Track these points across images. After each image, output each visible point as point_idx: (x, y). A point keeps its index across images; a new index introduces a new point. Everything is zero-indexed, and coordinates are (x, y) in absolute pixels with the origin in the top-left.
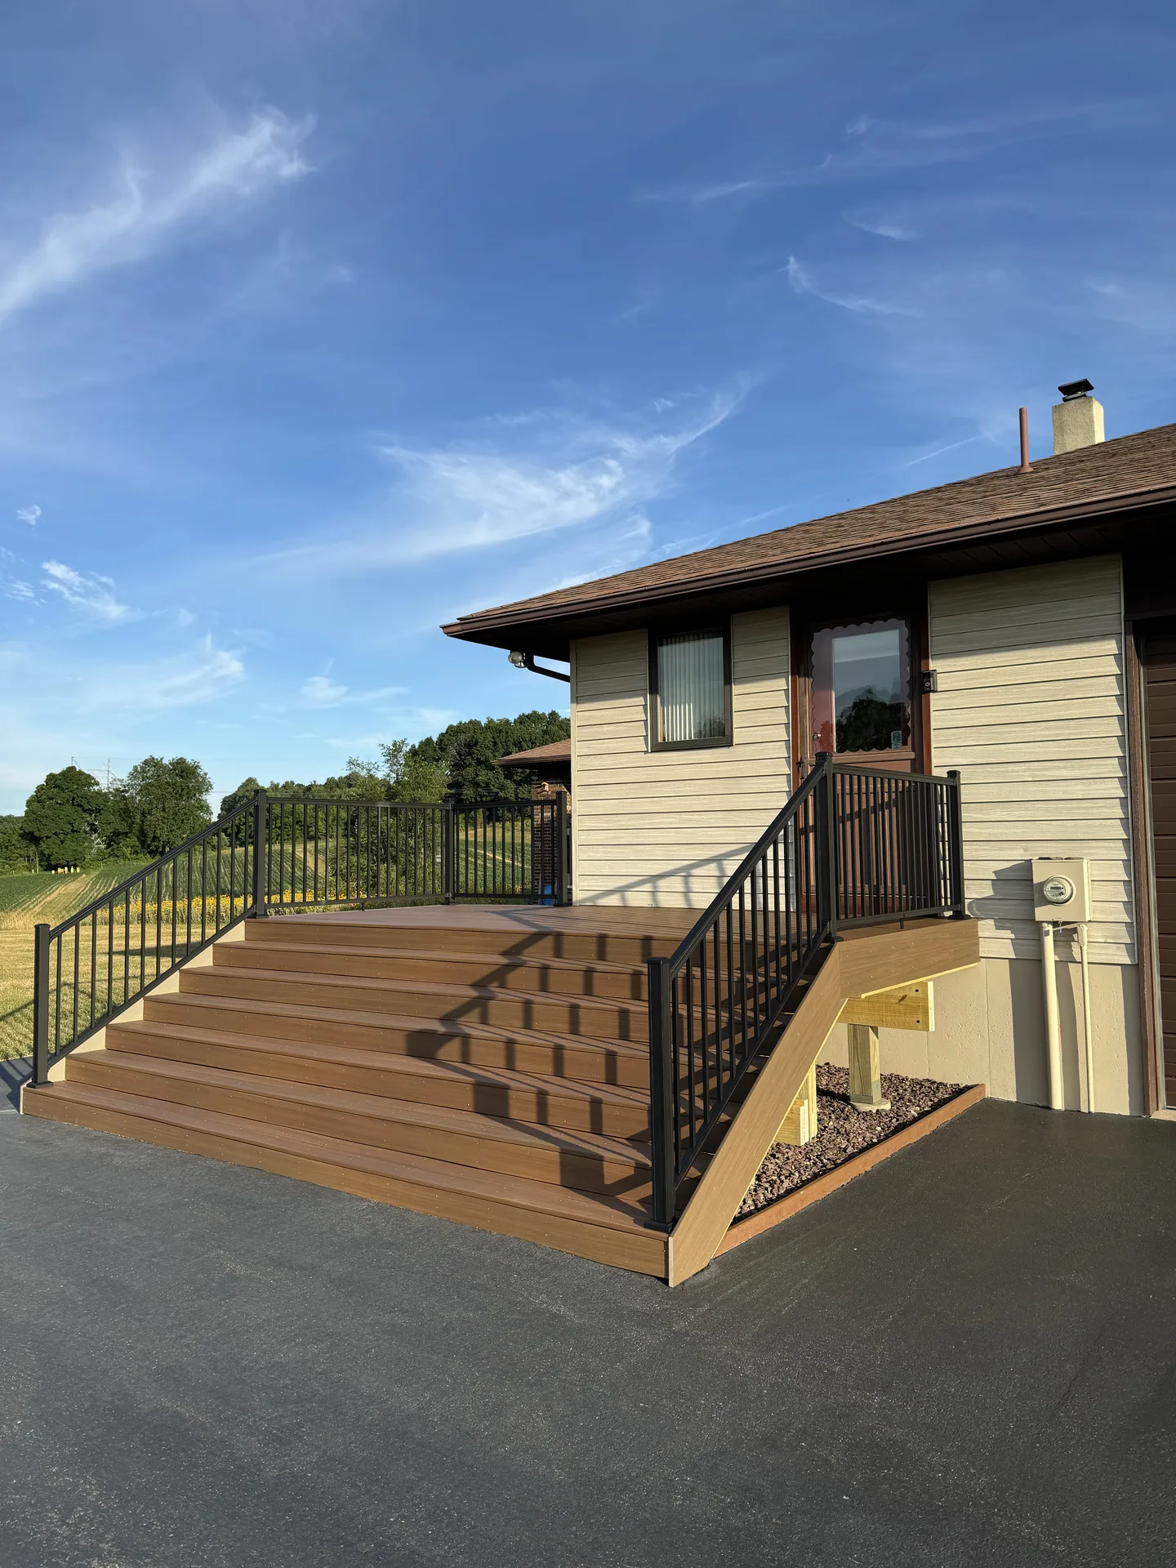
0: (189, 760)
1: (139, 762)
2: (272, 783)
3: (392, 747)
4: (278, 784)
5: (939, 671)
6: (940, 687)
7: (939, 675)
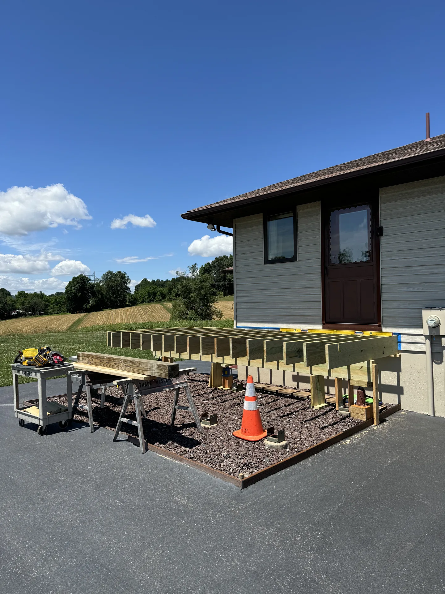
0: (122, 272)
1: (105, 273)
2: (152, 280)
3: (192, 267)
4: (155, 280)
5: (383, 227)
6: (384, 234)
7: (384, 229)
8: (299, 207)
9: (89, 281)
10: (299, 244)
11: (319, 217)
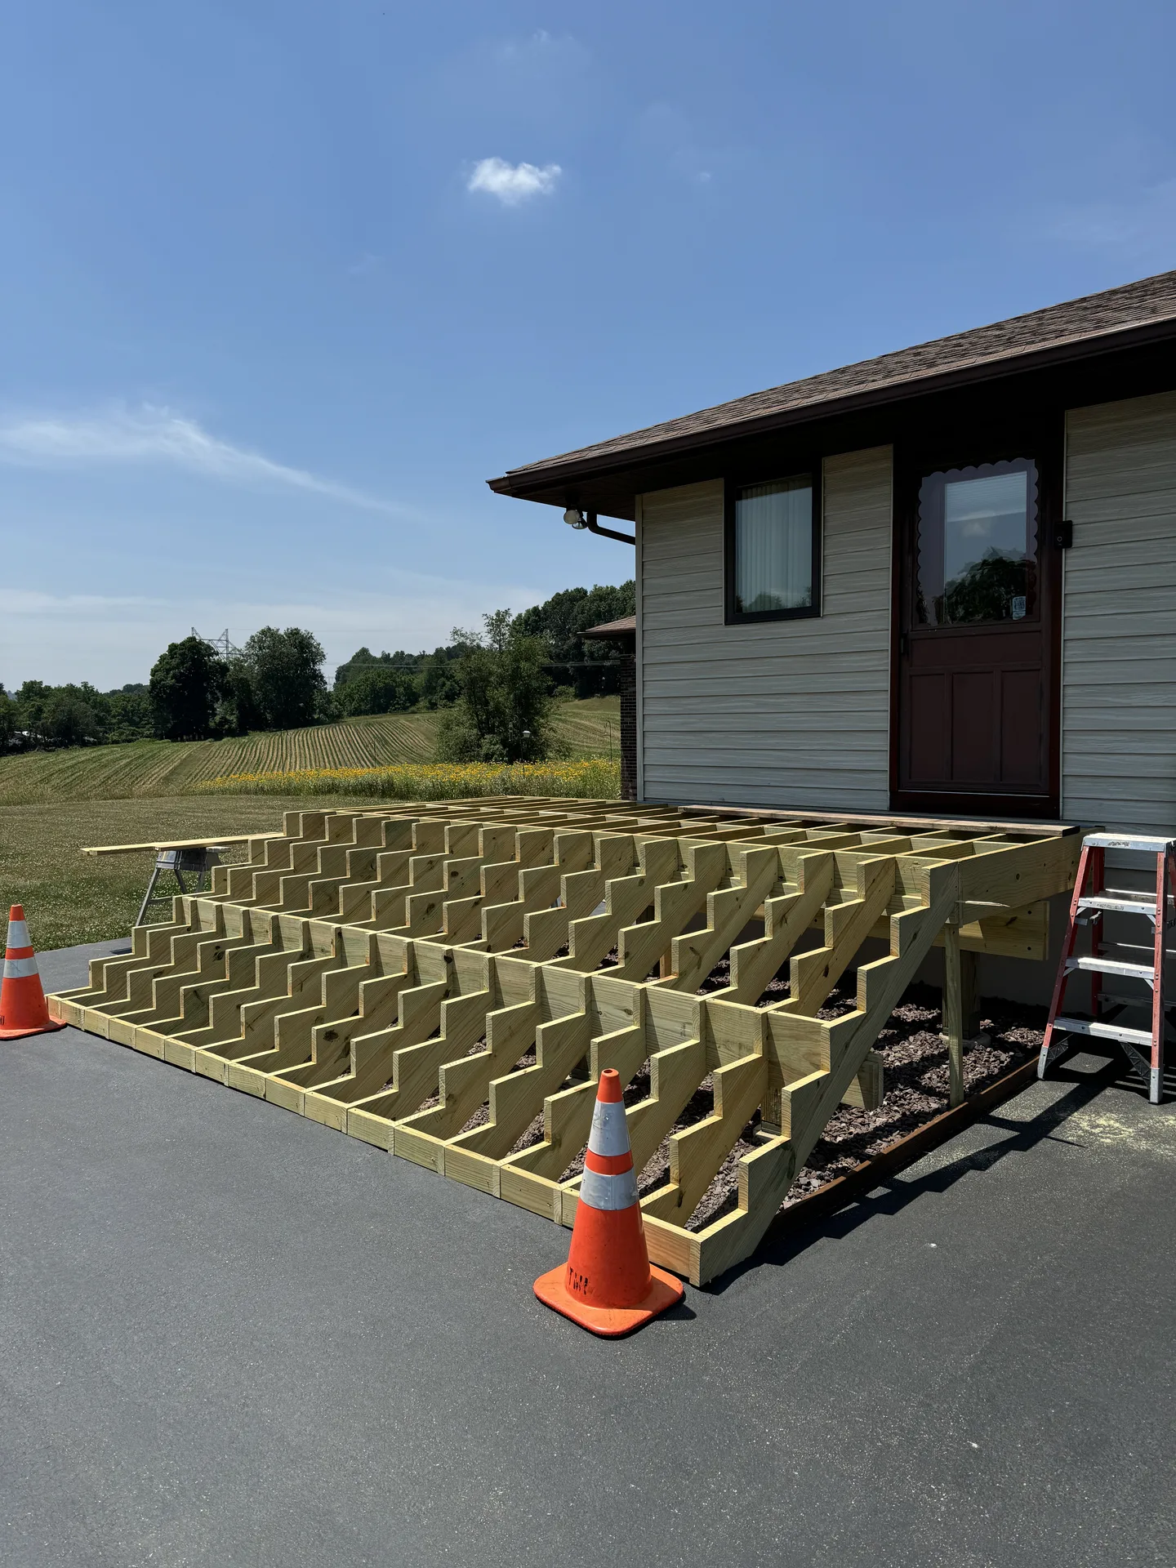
0: (303, 631)
1: (256, 632)
2: (383, 652)
3: (495, 617)
4: (389, 654)
5: (1075, 521)
6: (1076, 541)
7: (1075, 528)
8: (829, 462)
9: (212, 655)
10: (829, 567)
11: (889, 489)
